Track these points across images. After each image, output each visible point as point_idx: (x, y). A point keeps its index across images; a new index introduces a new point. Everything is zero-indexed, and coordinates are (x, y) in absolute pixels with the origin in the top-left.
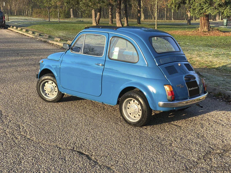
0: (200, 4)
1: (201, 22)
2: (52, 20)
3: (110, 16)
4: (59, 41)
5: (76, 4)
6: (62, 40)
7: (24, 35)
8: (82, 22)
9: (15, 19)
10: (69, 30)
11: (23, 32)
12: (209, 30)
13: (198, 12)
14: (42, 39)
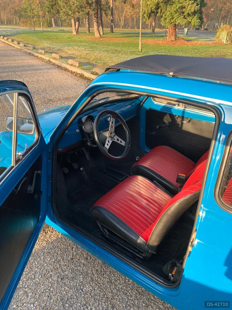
0: (171, 13)
1: (170, 32)
2: (37, 29)
3: (87, 25)
4: (43, 53)
5: (57, 13)
6: (47, 52)
7: (10, 45)
8: (63, 31)
9: (4, 28)
10: (52, 40)
11: (9, 42)
12: (176, 39)
13: (169, 22)
14: (26, 50)
